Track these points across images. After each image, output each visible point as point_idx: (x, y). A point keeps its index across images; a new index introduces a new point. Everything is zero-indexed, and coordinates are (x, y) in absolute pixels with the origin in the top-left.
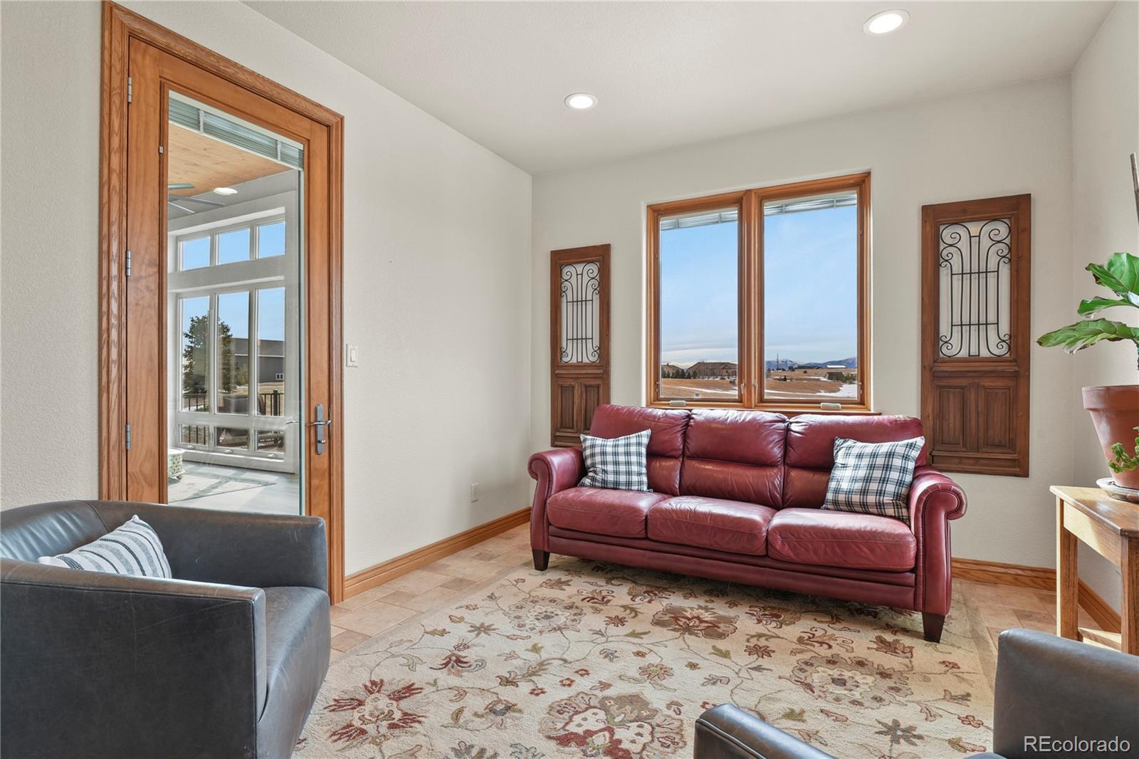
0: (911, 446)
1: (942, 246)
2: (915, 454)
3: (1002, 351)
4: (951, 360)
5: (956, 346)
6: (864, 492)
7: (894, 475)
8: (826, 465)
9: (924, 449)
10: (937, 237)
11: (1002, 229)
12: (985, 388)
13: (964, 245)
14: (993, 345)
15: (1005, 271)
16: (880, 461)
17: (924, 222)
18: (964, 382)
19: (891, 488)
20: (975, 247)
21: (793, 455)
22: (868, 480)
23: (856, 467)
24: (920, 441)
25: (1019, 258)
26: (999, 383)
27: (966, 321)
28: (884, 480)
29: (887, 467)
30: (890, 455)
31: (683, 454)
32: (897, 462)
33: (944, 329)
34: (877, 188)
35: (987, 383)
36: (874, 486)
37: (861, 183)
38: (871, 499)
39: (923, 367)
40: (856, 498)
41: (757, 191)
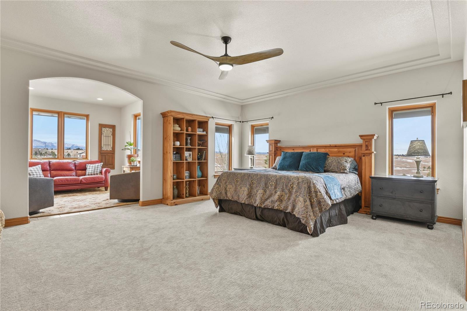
0: (101, 164)
1: (102, 131)
2: (101, 165)
3: (111, 149)
4: (103, 151)
5: (104, 148)
6: (94, 172)
7: (99, 169)
8: (85, 169)
9: (103, 165)
10: (101, 130)
11: (111, 130)
12: (109, 155)
13: (106, 131)
14: (110, 148)
15: (112, 136)
16: (96, 167)
17: (99, 126)
18: (106, 154)
19: (98, 171)
20: (107, 132)
21: (77, 168)
22: (95, 170)
23: (92, 168)
24: (102, 163)
25: (114, 135)
26: (111, 155)
27: (106, 144)
28: (97, 170)
29: (98, 168)
30: (98, 166)
31: (50, 170)
32: (99, 167)
33: (102, 145)
34: (90, 118)
35: (109, 154)
36: (96, 171)
37: (87, 116)
38: (95, 173)
39: (99, 152)
40: (93, 173)
41: (63, 112)
